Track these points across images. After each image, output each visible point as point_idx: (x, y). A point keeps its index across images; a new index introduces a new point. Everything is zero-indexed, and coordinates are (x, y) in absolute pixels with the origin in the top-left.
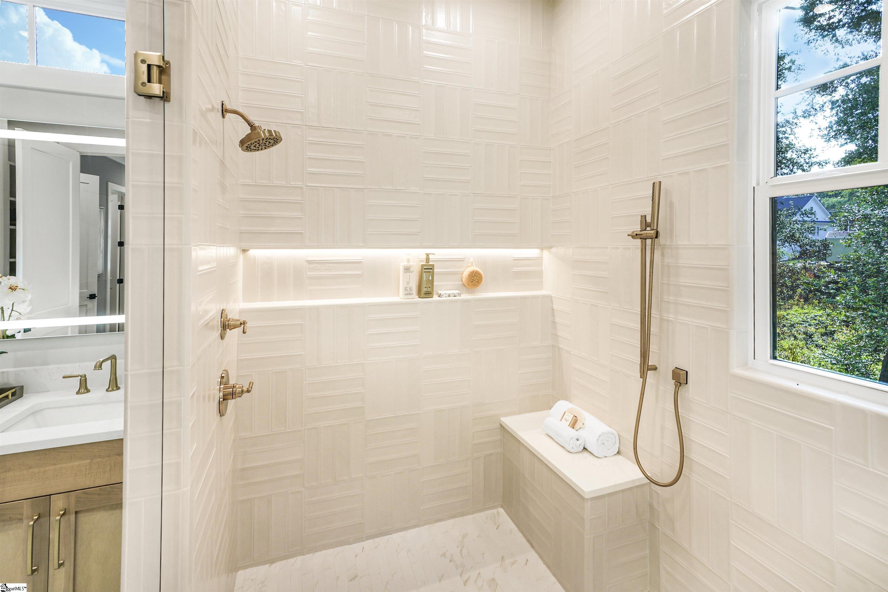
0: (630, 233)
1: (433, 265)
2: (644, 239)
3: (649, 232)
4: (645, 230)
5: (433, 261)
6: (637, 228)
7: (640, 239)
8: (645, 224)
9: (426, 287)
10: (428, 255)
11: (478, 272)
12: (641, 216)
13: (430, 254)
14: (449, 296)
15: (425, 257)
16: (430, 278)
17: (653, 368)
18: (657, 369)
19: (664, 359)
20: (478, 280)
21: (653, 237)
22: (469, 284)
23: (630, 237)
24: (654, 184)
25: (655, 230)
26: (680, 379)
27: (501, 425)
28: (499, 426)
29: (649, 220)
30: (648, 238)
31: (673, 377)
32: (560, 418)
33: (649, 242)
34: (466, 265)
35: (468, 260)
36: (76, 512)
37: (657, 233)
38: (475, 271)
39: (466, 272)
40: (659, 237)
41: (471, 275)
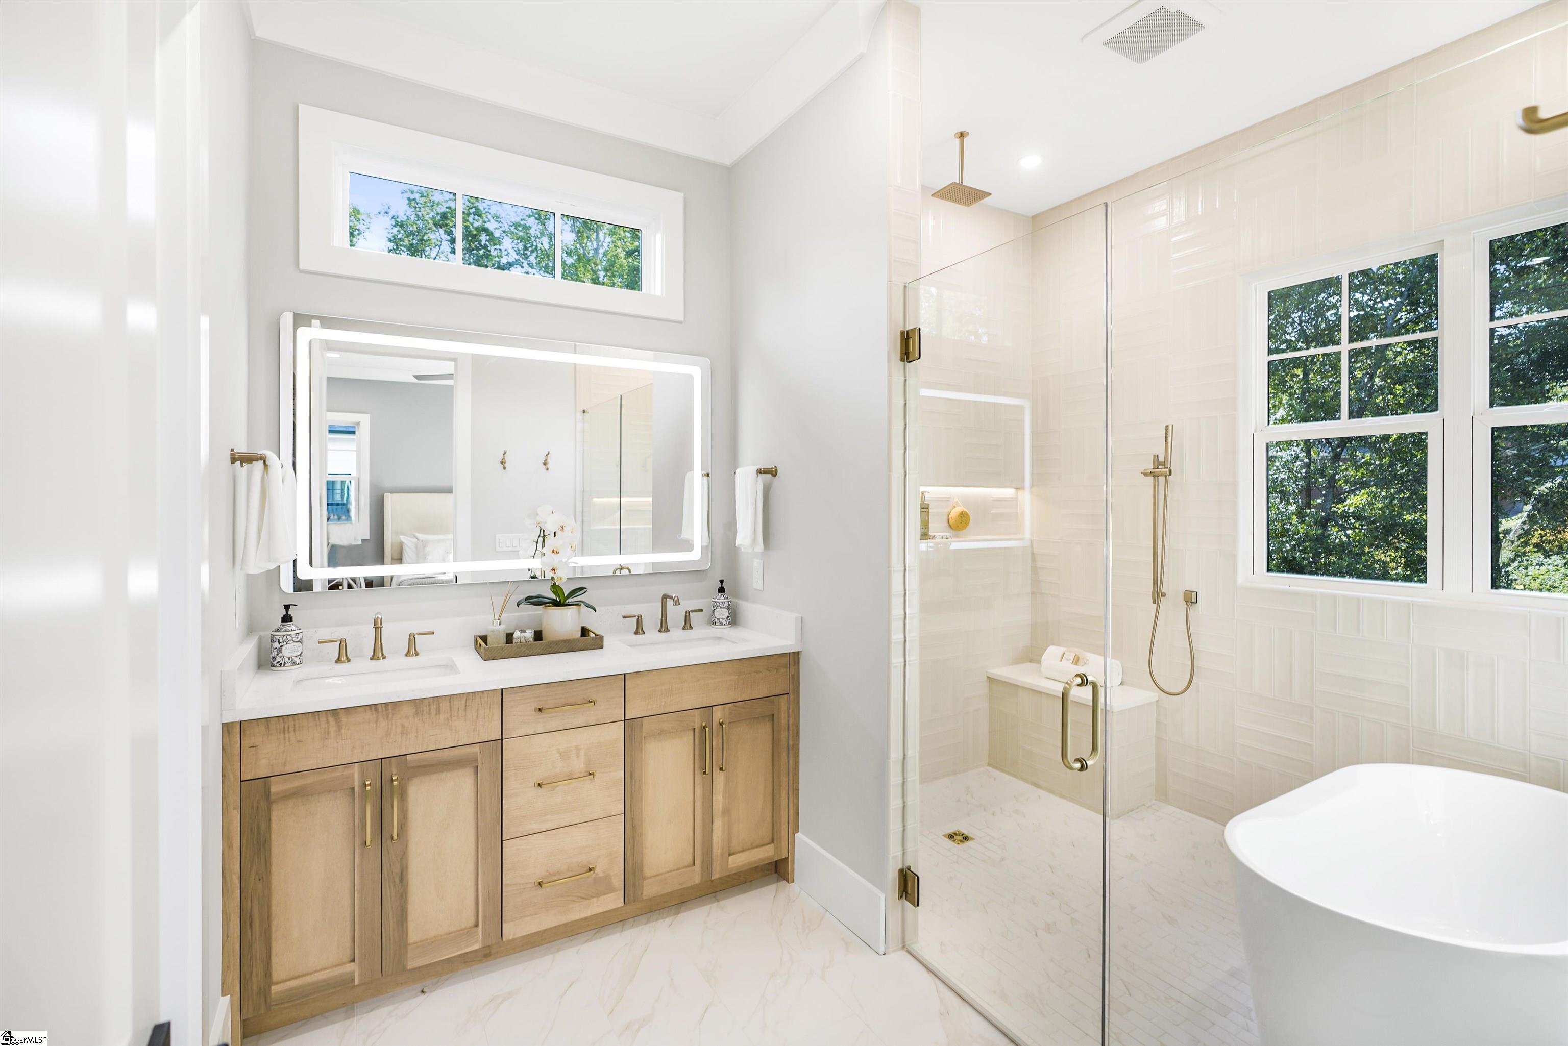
0: (1142, 471)
1: (929, 504)
2: (1155, 476)
3: (1162, 470)
4: (1158, 468)
5: (928, 500)
6: (1149, 467)
7: (1153, 476)
8: (1158, 463)
9: (925, 528)
11: (967, 513)
12: (1154, 455)
13: (925, 492)
14: (942, 538)
16: (927, 519)
17: (1164, 595)
18: (1167, 596)
19: (1173, 586)
20: (965, 521)
21: (1165, 476)
22: (958, 526)
23: (1143, 475)
24: (1167, 427)
25: (1167, 468)
26: (1191, 599)
27: (988, 677)
28: (985, 679)
29: (1162, 459)
30: (1162, 476)
31: (1184, 600)
32: (1060, 659)
33: (1162, 479)
34: (955, 505)
35: (957, 499)
36: (729, 723)
37: (1170, 471)
38: (963, 512)
39: (955, 512)
40: (1172, 475)
41: (959, 516)
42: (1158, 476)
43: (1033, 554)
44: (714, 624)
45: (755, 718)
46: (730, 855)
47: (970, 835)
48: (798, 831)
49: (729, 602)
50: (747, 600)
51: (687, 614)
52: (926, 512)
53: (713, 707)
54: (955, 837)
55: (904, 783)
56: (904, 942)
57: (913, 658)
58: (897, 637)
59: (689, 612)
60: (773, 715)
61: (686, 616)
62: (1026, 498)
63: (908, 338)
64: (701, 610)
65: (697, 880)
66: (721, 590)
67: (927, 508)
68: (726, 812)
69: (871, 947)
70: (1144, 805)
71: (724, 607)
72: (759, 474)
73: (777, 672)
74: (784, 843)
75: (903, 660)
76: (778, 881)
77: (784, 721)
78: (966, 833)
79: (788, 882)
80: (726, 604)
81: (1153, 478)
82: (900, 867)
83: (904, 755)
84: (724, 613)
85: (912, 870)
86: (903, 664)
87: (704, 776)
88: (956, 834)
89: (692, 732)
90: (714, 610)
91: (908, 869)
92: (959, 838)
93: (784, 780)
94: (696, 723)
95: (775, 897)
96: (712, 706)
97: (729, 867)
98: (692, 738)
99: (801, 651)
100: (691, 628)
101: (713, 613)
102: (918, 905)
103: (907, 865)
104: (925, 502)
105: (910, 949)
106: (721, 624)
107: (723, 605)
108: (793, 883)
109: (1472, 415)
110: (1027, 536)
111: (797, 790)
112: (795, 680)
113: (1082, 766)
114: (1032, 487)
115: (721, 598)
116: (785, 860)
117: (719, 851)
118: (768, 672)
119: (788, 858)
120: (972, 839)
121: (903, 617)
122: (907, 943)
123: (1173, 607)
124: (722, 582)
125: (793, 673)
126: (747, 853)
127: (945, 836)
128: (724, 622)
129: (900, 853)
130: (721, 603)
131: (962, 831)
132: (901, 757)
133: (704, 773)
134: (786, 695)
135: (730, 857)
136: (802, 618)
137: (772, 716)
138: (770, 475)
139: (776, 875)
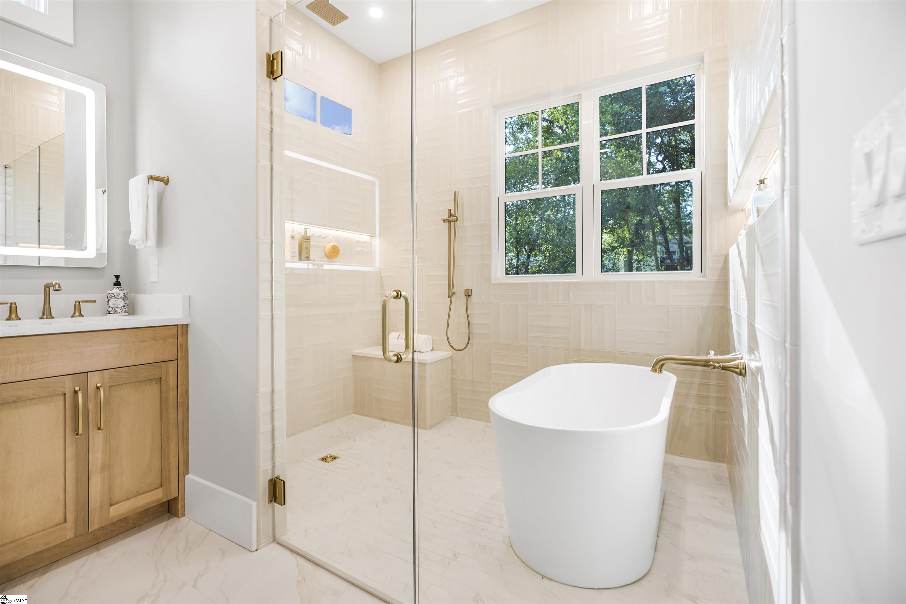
0: (443, 219)
1: (310, 237)
2: (449, 222)
3: (453, 218)
4: (451, 217)
5: (310, 234)
6: (446, 217)
7: (448, 222)
8: (451, 215)
9: (305, 253)
10: (306, 229)
11: (337, 246)
12: (448, 210)
14: (320, 262)
15: (304, 230)
16: (308, 246)
17: (454, 293)
18: (456, 294)
19: (459, 288)
20: (336, 252)
21: (454, 221)
22: (331, 255)
23: (442, 221)
24: (455, 192)
25: (456, 216)
26: (468, 294)
27: (353, 355)
28: (352, 356)
29: (452, 212)
30: (453, 221)
31: (465, 294)
32: (397, 339)
33: (452, 223)
34: (329, 241)
35: (331, 238)
36: (109, 387)
37: (457, 218)
38: (335, 246)
39: (329, 246)
40: (458, 221)
41: (332, 248)
42: (451, 222)
43: (381, 277)
44: (109, 312)
45: (140, 381)
46: (111, 505)
47: (337, 456)
48: (188, 473)
49: (124, 293)
50: (145, 293)
51: (77, 304)
52: (308, 242)
53: (89, 373)
54: (327, 459)
55: (273, 411)
56: (274, 536)
57: (280, 314)
58: (265, 294)
59: (79, 302)
60: (161, 378)
61: (75, 305)
62: (377, 242)
63: (273, 59)
64: (95, 301)
65: (70, 535)
66: (117, 284)
67: (309, 239)
68: (107, 467)
69: (246, 549)
70: (445, 419)
71: (119, 297)
72: (150, 179)
73: (164, 342)
74: (174, 485)
75: (270, 314)
76: (169, 518)
77: (172, 383)
78: (335, 455)
79: (179, 518)
80: (122, 295)
81: (448, 223)
82: (270, 478)
83: (273, 389)
84: (119, 303)
85: (280, 478)
86: (270, 317)
87: (77, 437)
88: (327, 457)
89: (62, 398)
90: (109, 300)
91: (277, 478)
92: (329, 459)
93: (173, 433)
94: (66, 388)
95: (162, 532)
96: (87, 372)
97: (111, 516)
98: (61, 403)
99: (190, 324)
100: (81, 315)
101: (108, 303)
102: (284, 504)
103: (276, 475)
104: (307, 235)
105: (280, 541)
106: (116, 312)
107: (118, 296)
108: (184, 517)
109: (593, 184)
110: (378, 265)
111: (186, 439)
112: (184, 349)
113: (398, 359)
114: (380, 235)
115: (116, 290)
116: (176, 499)
117: (98, 504)
118: (154, 342)
119: (178, 497)
120: (339, 458)
121: (270, 279)
122: (278, 535)
123: (459, 300)
124: (117, 277)
125: (181, 343)
126: (133, 500)
127: (319, 459)
128: (119, 310)
129: (270, 467)
130: (115, 294)
131: (331, 454)
132: (270, 390)
133: (77, 434)
134: (175, 361)
135: (111, 508)
136: (189, 296)
137: (159, 380)
138: (163, 183)
139: (168, 515)
